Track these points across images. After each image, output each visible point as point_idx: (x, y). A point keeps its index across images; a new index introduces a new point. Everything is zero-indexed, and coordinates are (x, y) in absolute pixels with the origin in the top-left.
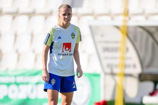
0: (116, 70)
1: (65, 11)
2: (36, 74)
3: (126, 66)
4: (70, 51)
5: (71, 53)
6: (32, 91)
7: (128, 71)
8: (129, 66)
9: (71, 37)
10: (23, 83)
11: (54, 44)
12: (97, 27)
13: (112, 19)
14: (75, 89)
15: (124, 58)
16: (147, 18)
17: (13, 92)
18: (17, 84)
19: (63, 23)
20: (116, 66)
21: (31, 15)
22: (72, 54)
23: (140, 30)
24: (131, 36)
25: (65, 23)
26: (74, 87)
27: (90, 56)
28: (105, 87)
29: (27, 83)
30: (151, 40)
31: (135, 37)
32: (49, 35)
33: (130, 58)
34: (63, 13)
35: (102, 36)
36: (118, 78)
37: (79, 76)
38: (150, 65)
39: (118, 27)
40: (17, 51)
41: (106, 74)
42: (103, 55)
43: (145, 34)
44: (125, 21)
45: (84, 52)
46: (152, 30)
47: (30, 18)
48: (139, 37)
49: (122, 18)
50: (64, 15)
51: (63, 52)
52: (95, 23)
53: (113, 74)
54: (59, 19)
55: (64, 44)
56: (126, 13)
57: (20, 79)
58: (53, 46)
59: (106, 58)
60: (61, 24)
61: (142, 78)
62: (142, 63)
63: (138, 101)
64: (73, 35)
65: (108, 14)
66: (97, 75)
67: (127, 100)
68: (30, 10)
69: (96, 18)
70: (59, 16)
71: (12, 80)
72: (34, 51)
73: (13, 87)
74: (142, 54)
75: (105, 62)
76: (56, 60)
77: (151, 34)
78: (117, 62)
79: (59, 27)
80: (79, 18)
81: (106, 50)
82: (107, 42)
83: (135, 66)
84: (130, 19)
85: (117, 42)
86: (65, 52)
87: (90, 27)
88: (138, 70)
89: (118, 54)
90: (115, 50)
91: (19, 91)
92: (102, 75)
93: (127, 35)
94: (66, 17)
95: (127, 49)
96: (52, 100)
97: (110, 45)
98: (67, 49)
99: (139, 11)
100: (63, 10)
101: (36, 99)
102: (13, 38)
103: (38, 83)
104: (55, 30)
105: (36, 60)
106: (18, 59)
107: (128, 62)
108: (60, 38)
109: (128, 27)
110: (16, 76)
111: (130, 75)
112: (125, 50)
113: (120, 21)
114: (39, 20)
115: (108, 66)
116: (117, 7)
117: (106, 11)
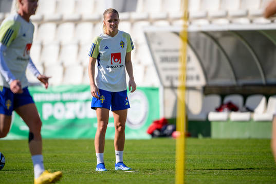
0: (177, 83)
1: (111, 16)
2: (85, 90)
3: (188, 78)
4: (120, 63)
5: (121, 64)
6: (81, 109)
7: (191, 83)
8: (192, 78)
9: (120, 46)
10: (70, 101)
11: (101, 55)
12: (154, 34)
13: (171, 24)
14: (128, 106)
15: (185, 69)
16: (210, 22)
17: (59, 111)
18: (64, 102)
19: (110, 31)
20: (177, 78)
21: (77, 22)
22: (122, 66)
23: (203, 36)
24: (193, 43)
25: (111, 30)
26: (127, 104)
27: (146, 67)
28: (164, 102)
29: (75, 101)
30: (215, 47)
31: (198, 44)
32: (94, 46)
33: (192, 69)
34: (108, 19)
35: (160, 44)
36: (179, 93)
37: (131, 90)
38: (216, 76)
39: (177, 34)
40: (62, 64)
41: (165, 88)
42: (161, 66)
43: (209, 40)
44: (185, 26)
45: (139, 63)
46: (218, 36)
47: (76, 25)
48: (202, 45)
49: (181, 22)
50: (110, 21)
51: (112, 64)
52: (150, 29)
53: (173, 88)
54: (104, 26)
55: (112, 55)
56: (187, 17)
57: (66, 97)
58: (100, 58)
59: (165, 69)
60: (108, 32)
61: (207, 91)
62: (206, 74)
63: (203, 118)
64: (122, 44)
65: (166, 19)
66: (154, 89)
67: (190, 118)
68: (76, 16)
69: (151, 24)
70: (105, 23)
71: (58, 97)
72: (81, 64)
73: (59, 106)
74: (206, 64)
75: (164, 74)
76: (105, 73)
77: (215, 40)
78: (178, 73)
79: (105, 35)
80: (132, 25)
81: (164, 60)
82: (164, 51)
83: (198, 78)
84: (190, 23)
85: (177, 51)
86: (115, 64)
87: (146, 34)
88: (202, 82)
89: (178, 65)
90: (175, 59)
91: (66, 109)
92: (161, 89)
93: (189, 43)
94: (112, 24)
95: (189, 59)
96: (101, 120)
97: (169, 55)
98: (116, 60)
99: (202, 14)
100: (108, 15)
101: (86, 119)
102: (57, 48)
103: (87, 101)
104: (101, 40)
105: (84, 73)
106: (64, 73)
107: (190, 73)
108: (107, 48)
109: (189, 33)
110: (61, 93)
111: (193, 88)
112: (187, 59)
113: (179, 26)
114: (86, 27)
115: (168, 78)
116: (176, 10)
117: (163, 15)
